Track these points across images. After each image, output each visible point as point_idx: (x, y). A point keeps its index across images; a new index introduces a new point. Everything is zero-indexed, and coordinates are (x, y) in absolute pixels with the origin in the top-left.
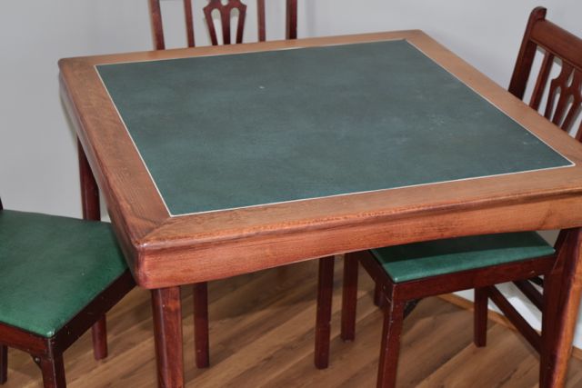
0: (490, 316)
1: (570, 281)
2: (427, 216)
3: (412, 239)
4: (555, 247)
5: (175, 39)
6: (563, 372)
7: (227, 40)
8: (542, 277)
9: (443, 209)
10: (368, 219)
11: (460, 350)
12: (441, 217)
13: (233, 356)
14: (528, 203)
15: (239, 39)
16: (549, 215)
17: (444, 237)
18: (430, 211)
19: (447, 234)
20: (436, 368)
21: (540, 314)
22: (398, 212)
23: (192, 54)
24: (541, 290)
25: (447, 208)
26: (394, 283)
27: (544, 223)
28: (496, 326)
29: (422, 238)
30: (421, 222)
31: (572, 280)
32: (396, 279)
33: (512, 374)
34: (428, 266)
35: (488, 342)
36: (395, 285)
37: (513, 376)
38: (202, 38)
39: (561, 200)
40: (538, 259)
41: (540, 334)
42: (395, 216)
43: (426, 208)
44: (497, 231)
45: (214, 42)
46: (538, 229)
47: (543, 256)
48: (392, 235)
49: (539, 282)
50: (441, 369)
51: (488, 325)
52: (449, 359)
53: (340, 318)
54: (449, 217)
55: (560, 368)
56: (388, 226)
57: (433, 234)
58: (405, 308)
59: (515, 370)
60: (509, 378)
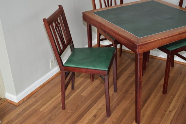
5: (98, 7)
7: (109, 6)
13: (121, 77)
15: (111, 5)
23: (102, 10)
32: (170, 50)
38: (103, 6)
45: (106, 6)
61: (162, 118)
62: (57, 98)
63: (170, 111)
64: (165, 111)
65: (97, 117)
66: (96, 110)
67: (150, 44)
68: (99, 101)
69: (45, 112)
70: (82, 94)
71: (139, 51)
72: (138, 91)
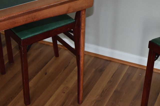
0: (58, 46)
1: (80, 30)
2: (27, 14)
3: (23, 23)
4: (75, 19)
6: (83, 60)
8: (72, 30)
9: (32, 11)
10: (6, 18)
11: (50, 59)
12: (32, 14)
14: (62, 5)
16: (69, 8)
17: (34, 21)
18: (27, 12)
19: (35, 20)
20: (43, 67)
21: (74, 42)
22: (16, 15)
24: (73, 34)
25: (34, 11)
26: (21, 40)
27: (68, 11)
28: (61, 49)
29: (27, 22)
30: (25, 17)
31: (81, 29)
32: (22, 39)
33: (69, 64)
34: (32, 32)
35: (59, 55)
36: (22, 41)
37: (69, 65)
39: (72, 2)
40: (69, 24)
41: (75, 49)
42: (15, 16)
43: (26, 12)
44: (52, 16)
46: (67, 13)
47: (71, 23)
48: (15, 23)
49: (72, 32)
50: (45, 67)
51: (59, 50)
52: (47, 63)
53: (7, 56)
54: (35, 14)
55: (82, 59)
56: (14, 20)
57: (30, 20)
58: (27, 48)
59: (70, 63)
60: (68, 65)
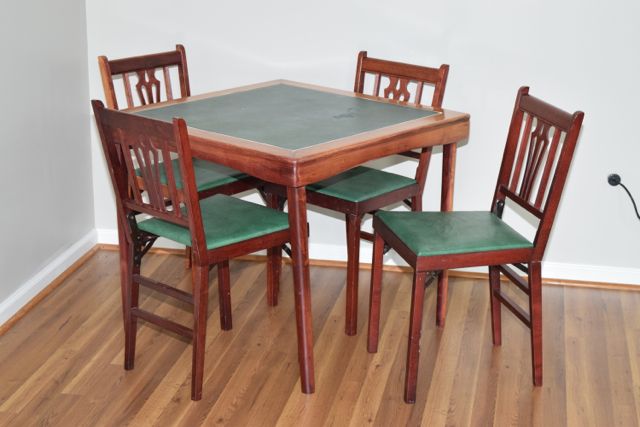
61: (361, 380)
62: (39, 379)
63: (378, 366)
64: (366, 368)
65: (182, 401)
66: (173, 389)
67: (322, 163)
68: (171, 371)
69: (17, 412)
70: (112, 363)
71: (298, 180)
72: (302, 293)
